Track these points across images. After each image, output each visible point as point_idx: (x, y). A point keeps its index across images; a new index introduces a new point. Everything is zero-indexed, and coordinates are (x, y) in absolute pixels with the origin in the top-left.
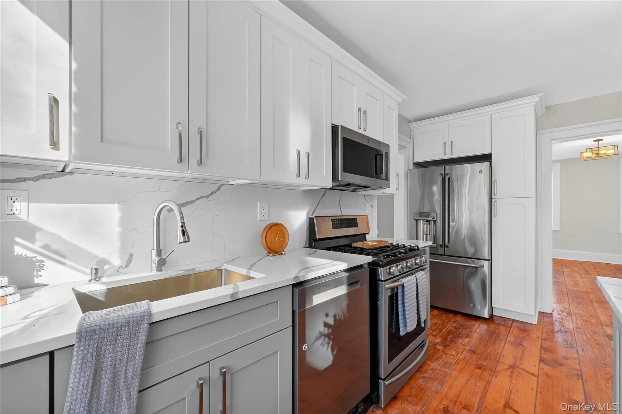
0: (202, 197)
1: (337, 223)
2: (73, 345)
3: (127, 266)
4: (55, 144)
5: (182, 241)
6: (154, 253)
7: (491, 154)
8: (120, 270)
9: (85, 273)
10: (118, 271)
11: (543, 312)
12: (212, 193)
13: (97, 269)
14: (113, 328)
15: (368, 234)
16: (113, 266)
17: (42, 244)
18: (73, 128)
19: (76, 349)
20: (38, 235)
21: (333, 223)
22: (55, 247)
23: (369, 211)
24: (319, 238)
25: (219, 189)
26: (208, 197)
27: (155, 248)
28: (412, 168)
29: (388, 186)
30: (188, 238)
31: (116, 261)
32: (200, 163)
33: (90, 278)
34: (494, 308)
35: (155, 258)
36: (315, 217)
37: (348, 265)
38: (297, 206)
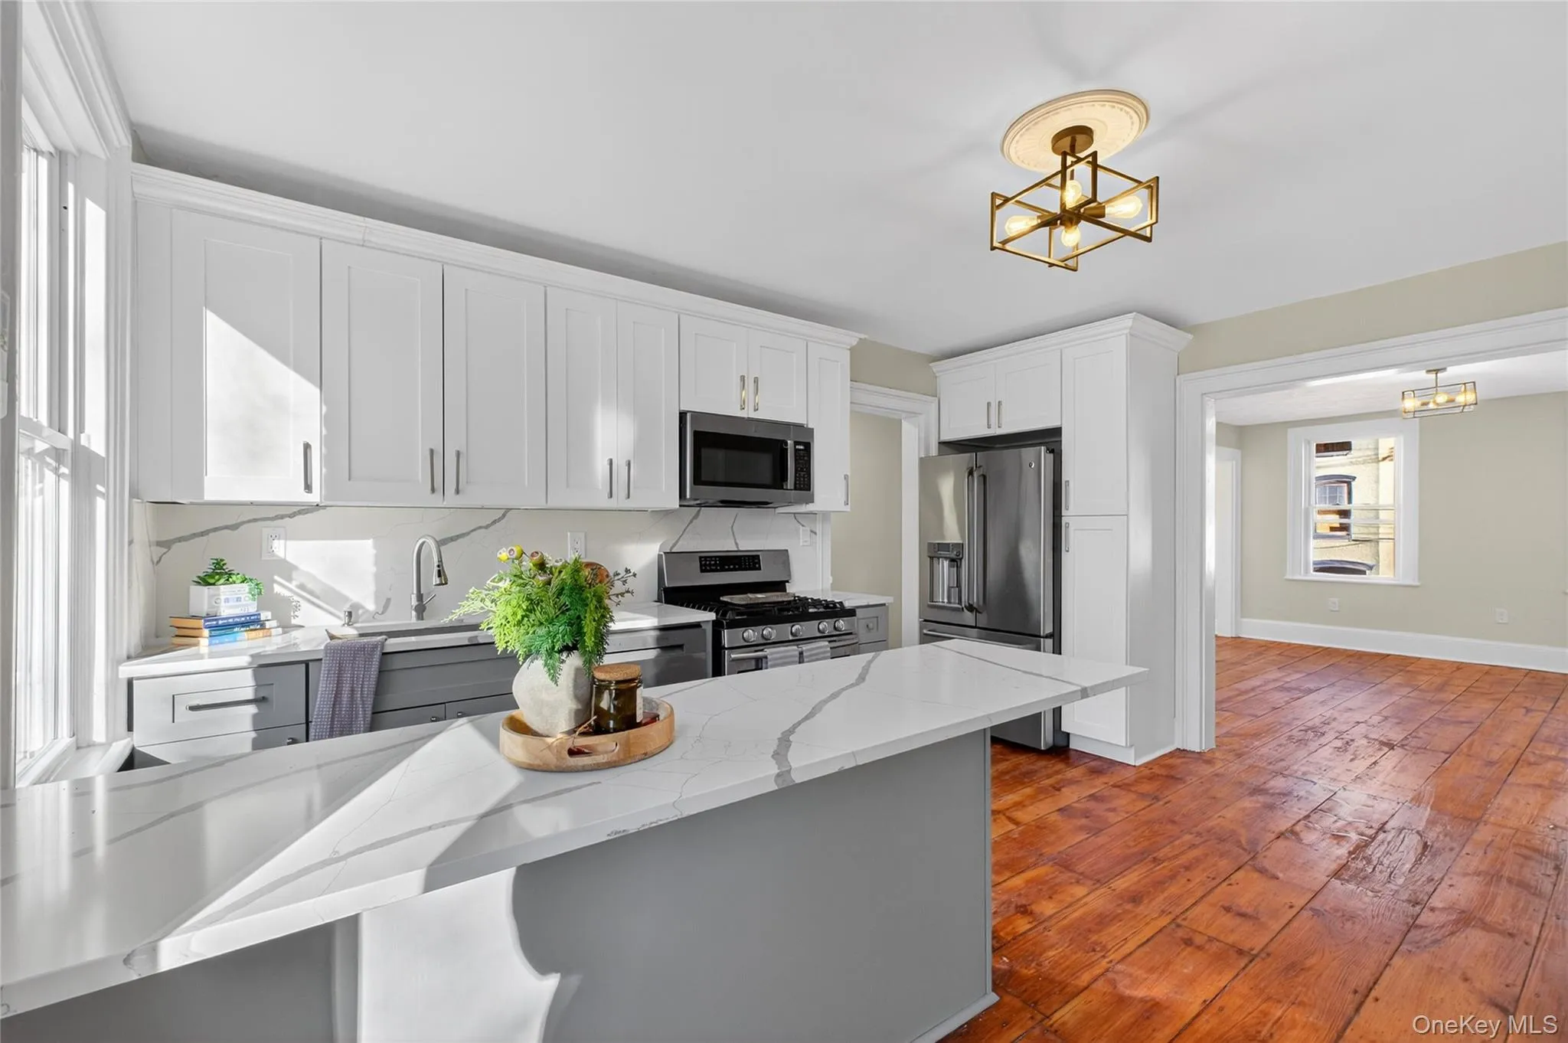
0: (480, 527)
1: (713, 562)
2: (321, 660)
3: (383, 613)
4: (308, 487)
5: (438, 582)
6: (414, 597)
7: (1061, 428)
8: (377, 616)
9: (339, 618)
10: (373, 617)
11: (1186, 750)
12: (494, 522)
13: (350, 614)
14: (351, 650)
15: (788, 582)
16: (367, 611)
17: (298, 583)
18: (324, 470)
19: (323, 661)
20: (294, 575)
21: (703, 563)
22: (310, 586)
23: (806, 541)
24: (670, 586)
25: (504, 515)
26: (487, 527)
27: (415, 592)
28: (937, 454)
29: (811, 500)
30: (446, 579)
31: (371, 606)
32: (457, 491)
33: (343, 622)
34: (1071, 736)
35: (414, 603)
36: (665, 553)
37: (659, 622)
38: (641, 536)
